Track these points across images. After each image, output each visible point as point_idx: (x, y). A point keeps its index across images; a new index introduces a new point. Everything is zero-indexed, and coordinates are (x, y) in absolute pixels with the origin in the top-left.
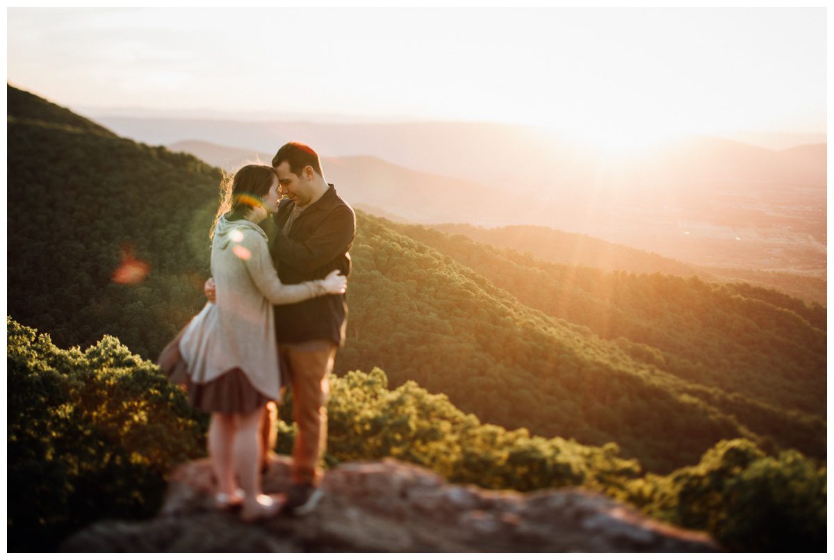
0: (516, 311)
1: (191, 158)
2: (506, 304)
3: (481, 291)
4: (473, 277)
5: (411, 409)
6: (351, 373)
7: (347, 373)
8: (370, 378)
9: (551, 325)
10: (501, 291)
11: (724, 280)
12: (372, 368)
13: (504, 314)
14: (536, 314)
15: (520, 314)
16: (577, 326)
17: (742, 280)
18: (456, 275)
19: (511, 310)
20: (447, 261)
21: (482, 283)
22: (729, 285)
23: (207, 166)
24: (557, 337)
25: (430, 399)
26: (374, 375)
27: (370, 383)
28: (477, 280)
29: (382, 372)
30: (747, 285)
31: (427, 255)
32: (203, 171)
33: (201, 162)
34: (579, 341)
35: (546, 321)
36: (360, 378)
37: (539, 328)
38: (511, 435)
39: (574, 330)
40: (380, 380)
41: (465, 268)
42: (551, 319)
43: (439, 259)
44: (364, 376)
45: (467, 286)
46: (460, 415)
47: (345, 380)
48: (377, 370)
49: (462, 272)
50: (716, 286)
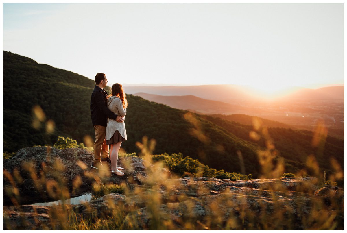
0: (235, 139)
1: (140, 97)
2: (232, 137)
3: (224, 133)
4: (222, 129)
5: (187, 163)
6: (173, 154)
7: (172, 154)
8: (178, 155)
9: (245, 143)
10: (230, 133)
11: (299, 129)
12: (179, 153)
13: (232, 140)
14: (241, 140)
15: (236, 140)
16: (254, 143)
17: (305, 129)
18: (217, 129)
19: (233, 139)
20: (214, 125)
21: (225, 131)
22: (301, 130)
23: (144, 100)
24: (248, 147)
25: (193, 161)
26: (179, 154)
27: (178, 157)
28: (223, 130)
29: (181, 154)
30: (306, 131)
31: (208, 123)
32: (143, 101)
33: (142, 98)
34: (254, 148)
35: (244, 142)
36: (175, 156)
37: (242, 144)
38: (219, 171)
39: (253, 144)
40: (181, 156)
41: (220, 127)
42: (246, 142)
43: (211, 124)
44: (177, 155)
45: (220, 132)
46: (203, 165)
47: (171, 156)
48: (180, 153)
49: (219, 128)
50: (296, 131)
